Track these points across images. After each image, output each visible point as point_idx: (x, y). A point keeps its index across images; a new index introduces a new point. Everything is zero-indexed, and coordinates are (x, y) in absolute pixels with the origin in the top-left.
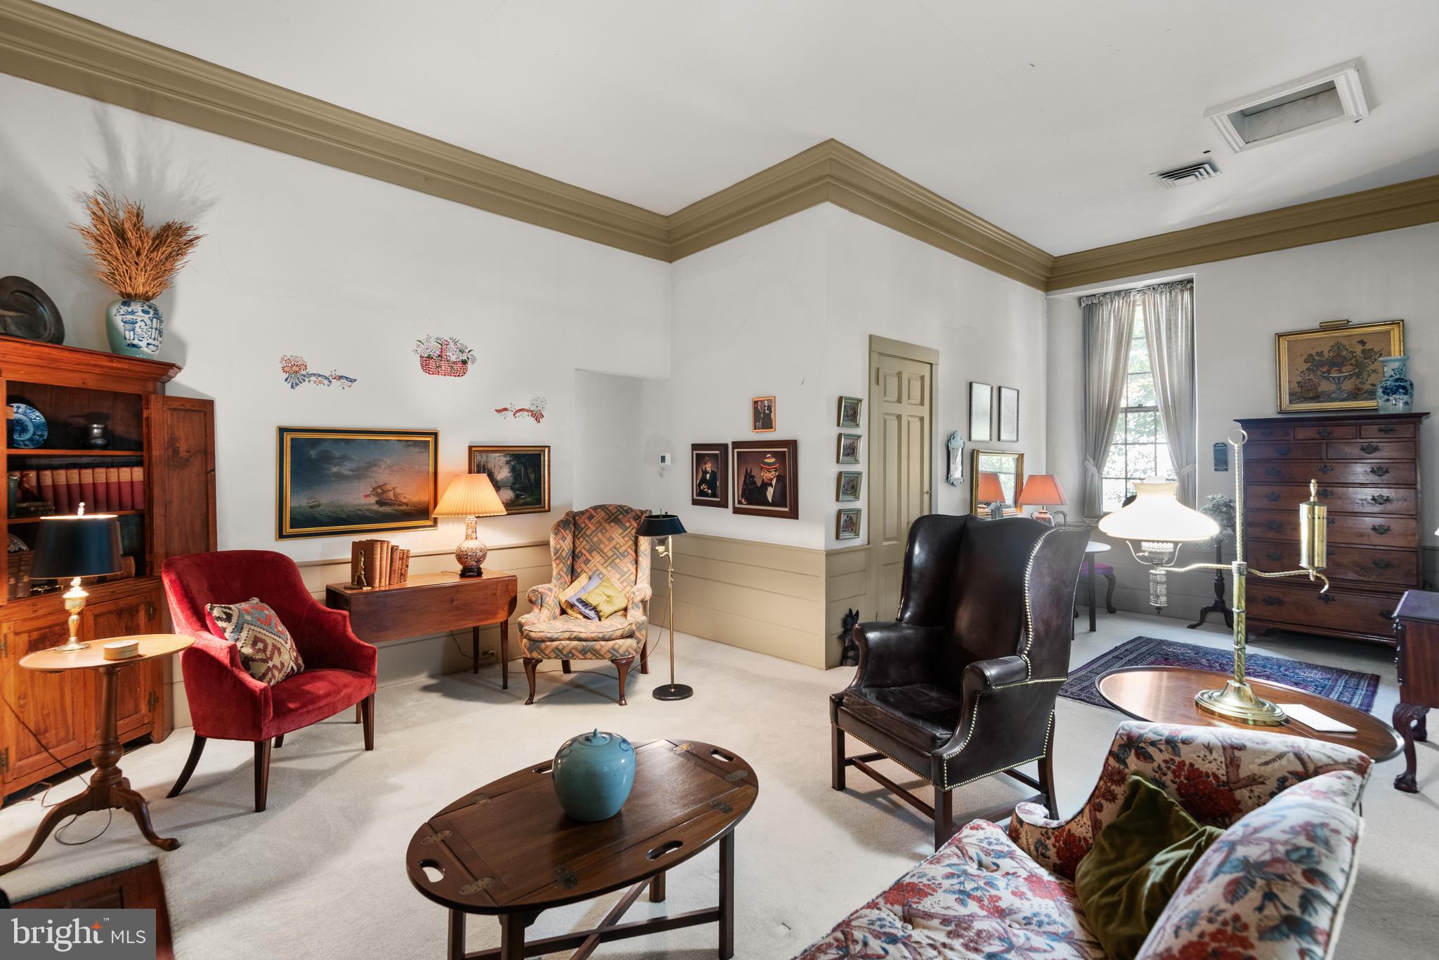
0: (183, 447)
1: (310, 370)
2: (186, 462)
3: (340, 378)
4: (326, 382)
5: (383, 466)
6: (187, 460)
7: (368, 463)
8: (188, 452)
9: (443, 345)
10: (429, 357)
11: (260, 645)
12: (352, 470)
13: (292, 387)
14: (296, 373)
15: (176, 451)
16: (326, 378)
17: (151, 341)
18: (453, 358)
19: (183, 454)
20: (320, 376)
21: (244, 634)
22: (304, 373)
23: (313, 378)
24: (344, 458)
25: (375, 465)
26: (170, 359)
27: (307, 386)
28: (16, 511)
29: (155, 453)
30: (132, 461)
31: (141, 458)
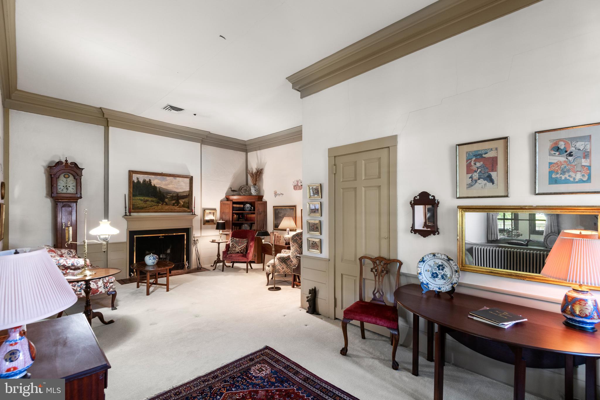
1: (277, 193)
2: (260, 214)
3: (281, 194)
5: (287, 215)
6: (261, 213)
9: (297, 182)
10: (295, 186)
11: (232, 246)
13: (275, 197)
14: (276, 194)
15: (259, 211)
18: (300, 185)
19: (260, 212)
20: (279, 194)
21: (232, 243)
24: (281, 213)
25: (285, 214)
26: (262, 195)
27: (277, 197)
28: (238, 221)
29: (256, 212)
30: (254, 213)
31: (255, 213)
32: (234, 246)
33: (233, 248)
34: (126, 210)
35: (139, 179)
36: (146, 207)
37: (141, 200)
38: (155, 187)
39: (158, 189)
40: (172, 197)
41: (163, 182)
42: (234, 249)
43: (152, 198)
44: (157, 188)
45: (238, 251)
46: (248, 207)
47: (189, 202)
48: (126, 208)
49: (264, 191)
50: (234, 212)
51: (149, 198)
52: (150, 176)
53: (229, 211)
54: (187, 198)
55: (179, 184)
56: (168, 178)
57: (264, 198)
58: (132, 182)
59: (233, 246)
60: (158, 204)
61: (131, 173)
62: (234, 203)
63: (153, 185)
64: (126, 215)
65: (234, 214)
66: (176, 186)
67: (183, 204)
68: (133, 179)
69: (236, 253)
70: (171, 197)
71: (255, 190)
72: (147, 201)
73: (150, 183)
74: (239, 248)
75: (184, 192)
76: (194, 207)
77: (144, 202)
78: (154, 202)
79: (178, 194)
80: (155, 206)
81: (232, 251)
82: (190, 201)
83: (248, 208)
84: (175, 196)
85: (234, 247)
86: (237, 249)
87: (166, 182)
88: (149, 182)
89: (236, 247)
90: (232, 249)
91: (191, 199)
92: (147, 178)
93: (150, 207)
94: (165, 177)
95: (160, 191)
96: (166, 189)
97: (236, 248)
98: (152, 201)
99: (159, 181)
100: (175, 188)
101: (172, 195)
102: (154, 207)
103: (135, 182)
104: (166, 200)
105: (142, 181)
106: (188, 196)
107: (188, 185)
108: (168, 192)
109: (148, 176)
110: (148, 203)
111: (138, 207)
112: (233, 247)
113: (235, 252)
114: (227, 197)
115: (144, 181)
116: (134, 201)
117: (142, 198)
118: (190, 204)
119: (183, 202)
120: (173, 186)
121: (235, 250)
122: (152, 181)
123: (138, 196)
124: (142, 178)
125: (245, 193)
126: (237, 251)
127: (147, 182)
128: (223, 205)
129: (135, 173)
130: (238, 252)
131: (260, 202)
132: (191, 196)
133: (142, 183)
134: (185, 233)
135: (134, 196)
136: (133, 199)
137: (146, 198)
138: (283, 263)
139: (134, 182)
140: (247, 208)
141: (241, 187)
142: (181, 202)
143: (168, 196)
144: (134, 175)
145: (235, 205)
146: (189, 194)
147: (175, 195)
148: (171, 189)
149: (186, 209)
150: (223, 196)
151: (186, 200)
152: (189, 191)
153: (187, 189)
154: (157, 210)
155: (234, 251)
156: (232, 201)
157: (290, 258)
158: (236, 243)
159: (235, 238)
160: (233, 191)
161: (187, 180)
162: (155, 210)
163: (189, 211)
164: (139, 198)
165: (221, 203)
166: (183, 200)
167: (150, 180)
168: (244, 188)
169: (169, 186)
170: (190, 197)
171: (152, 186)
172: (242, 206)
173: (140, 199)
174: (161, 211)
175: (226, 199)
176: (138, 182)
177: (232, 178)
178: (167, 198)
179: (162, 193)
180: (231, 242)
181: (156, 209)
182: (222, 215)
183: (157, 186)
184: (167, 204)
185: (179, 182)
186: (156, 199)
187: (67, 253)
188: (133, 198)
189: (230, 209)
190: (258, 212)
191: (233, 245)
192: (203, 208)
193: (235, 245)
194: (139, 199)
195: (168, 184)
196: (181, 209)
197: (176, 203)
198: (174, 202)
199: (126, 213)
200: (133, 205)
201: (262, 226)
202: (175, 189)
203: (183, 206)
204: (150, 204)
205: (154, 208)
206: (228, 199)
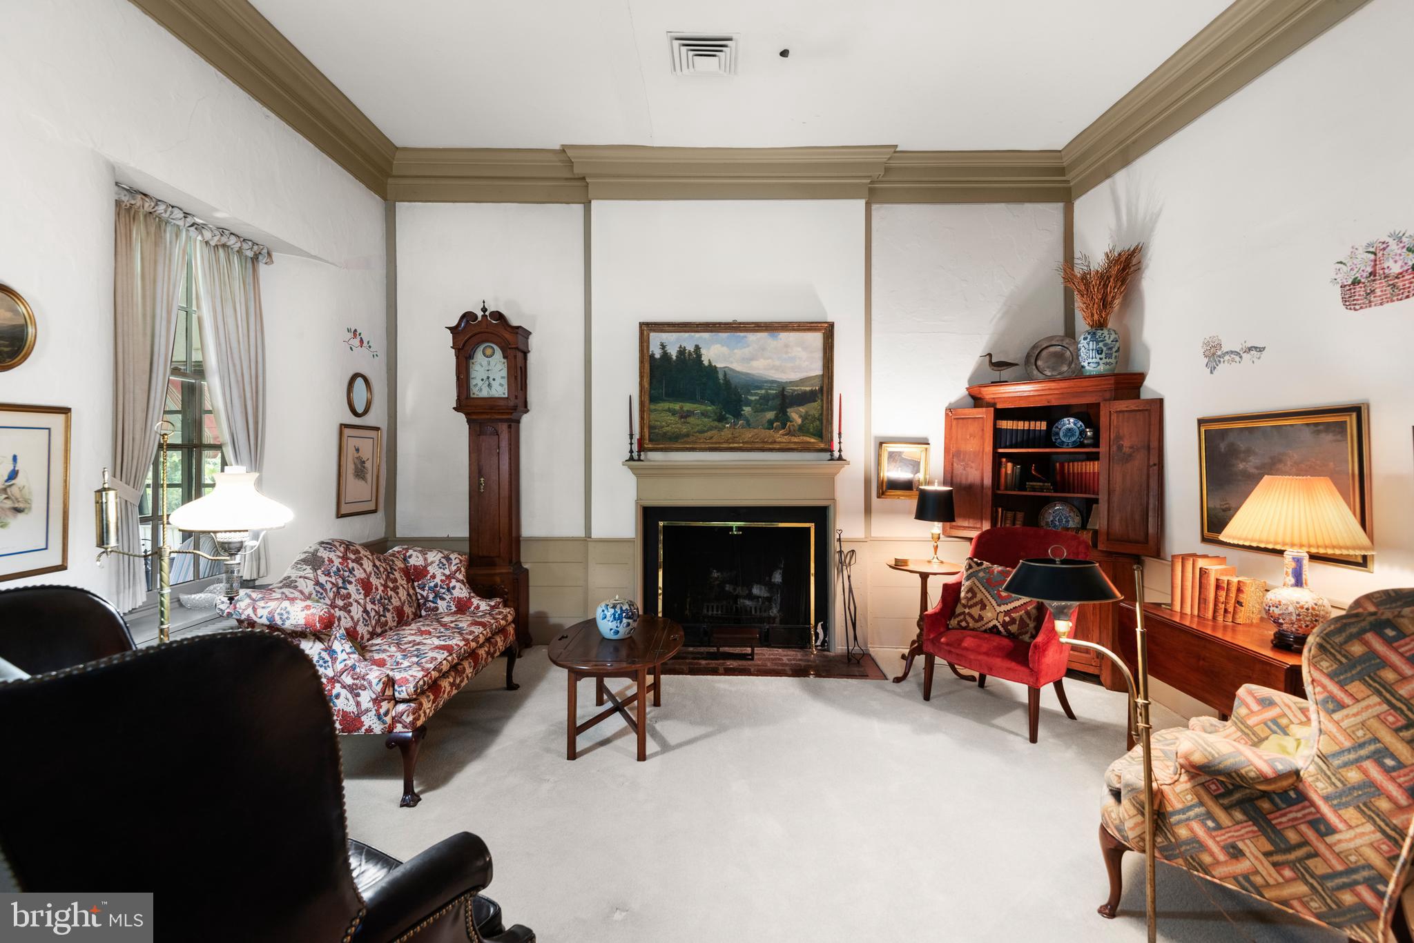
0: (1126, 443)
1: (1225, 349)
2: (1128, 458)
3: (1250, 349)
4: (1237, 358)
5: (1289, 463)
6: (1130, 455)
7: (1272, 458)
8: (1131, 447)
9: (1378, 251)
10: (1357, 281)
12: (1257, 468)
13: (1211, 372)
14: (1214, 355)
15: (1120, 448)
16: (1238, 354)
17: (1090, 360)
19: (1126, 450)
20: (1232, 352)
21: (969, 582)
22: (1219, 353)
23: (1227, 357)
24: (1249, 452)
25: (1280, 461)
26: (1137, 369)
27: (1221, 367)
28: (1022, 487)
29: (1103, 449)
30: (1094, 457)
31: (1098, 453)
32: (979, 596)
33: (970, 607)
34: (631, 444)
35: (667, 348)
36: (687, 435)
37: (674, 413)
38: (712, 370)
39: (721, 376)
40: (765, 399)
41: (736, 351)
42: (975, 611)
43: (702, 403)
44: (717, 372)
45: (995, 622)
46: (1069, 430)
47: (822, 414)
48: (631, 436)
49: (1147, 351)
50: (1000, 450)
51: (695, 406)
52: (697, 335)
53: (979, 445)
54: (815, 401)
55: (787, 353)
56: (753, 337)
57: (1148, 383)
58: (647, 358)
59: (971, 598)
60: (720, 425)
61: (647, 328)
62: (1001, 414)
63: (706, 363)
64: (631, 459)
65: (1004, 460)
66: (777, 363)
67: (799, 421)
68: (650, 350)
69: (985, 631)
70: (761, 401)
71: (1100, 352)
72: (690, 414)
73: (699, 356)
74: (998, 609)
75: (803, 381)
76: (840, 434)
77: (682, 417)
78: (709, 417)
79: (783, 389)
80: (711, 430)
81: (965, 619)
82: (825, 413)
83: (1073, 435)
84: (775, 396)
85: (975, 605)
86: (988, 614)
87: (746, 350)
88: (696, 354)
89: (987, 603)
90: (967, 610)
91: (827, 403)
92: (688, 341)
93: (697, 434)
94: (742, 334)
95: (727, 382)
96: (747, 374)
97: (984, 607)
98: (704, 414)
99: (725, 350)
100: (776, 368)
101: (763, 392)
102: (709, 434)
103: (657, 356)
104: (747, 410)
105: (673, 352)
106: (819, 395)
107: (819, 355)
108: (753, 384)
109: (693, 334)
110: (691, 420)
111: (665, 434)
112: (971, 603)
113: (979, 624)
114: (975, 392)
115: (682, 351)
116: (653, 416)
117: (677, 406)
118: (824, 421)
119: (800, 416)
120: (770, 360)
121: (981, 618)
122: (703, 351)
123: (664, 401)
124: (674, 343)
125: (1053, 369)
126: (991, 624)
127: (690, 353)
128: (954, 423)
129: (655, 331)
130: (995, 626)
131: (1123, 405)
132: (828, 392)
133: (674, 358)
134: (812, 526)
135: (654, 399)
136: (651, 411)
137: (688, 406)
138: (1239, 816)
139: (652, 356)
140: (1065, 435)
141: (1034, 347)
142: (796, 415)
143: (753, 398)
144: (652, 335)
145: (1006, 424)
146: (821, 389)
147: (774, 392)
148: (761, 372)
149: (813, 440)
150: (958, 390)
151: (813, 408)
152: (823, 375)
153: (816, 369)
154: (719, 443)
155: (977, 621)
156: (993, 405)
157: (1302, 797)
158: (990, 584)
159: (986, 564)
160: (997, 365)
161: (815, 339)
162: (712, 443)
163: (822, 446)
164: (666, 405)
165: (947, 415)
166: (802, 409)
167: (697, 348)
168: (1052, 349)
169: (755, 364)
170: (825, 399)
171: (705, 366)
172: (1042, 426)
173: (669, 410)
174: (731, 445)
175: (970, 401)
176: (665, 355)
177: (998, 316)
178: (748, 403)
179: (733, 386)
180: (968, 578)
181: (714, 440)
182: (952, 465)
183: (718, 366)
184: (748, 424)
185: (787, 346)
186: (714, 407)
187: (437, 562)
188: (653, 407)
189: (983, 437)
190: (1114, 448)
191: (974, 595)
192: (876, 438)
193: (983, 593)
194: (666, 411)
195: (752, 359)
196: (796, 440)
197: (777, 419)
198: (770, 415)
199: (631, 451)
200: (651, 428)
201: (1137, 517)
202: (773, 371)
203: (802, 430)
204: (698, 425)
205: (711, 438)
206: (977, 400)
